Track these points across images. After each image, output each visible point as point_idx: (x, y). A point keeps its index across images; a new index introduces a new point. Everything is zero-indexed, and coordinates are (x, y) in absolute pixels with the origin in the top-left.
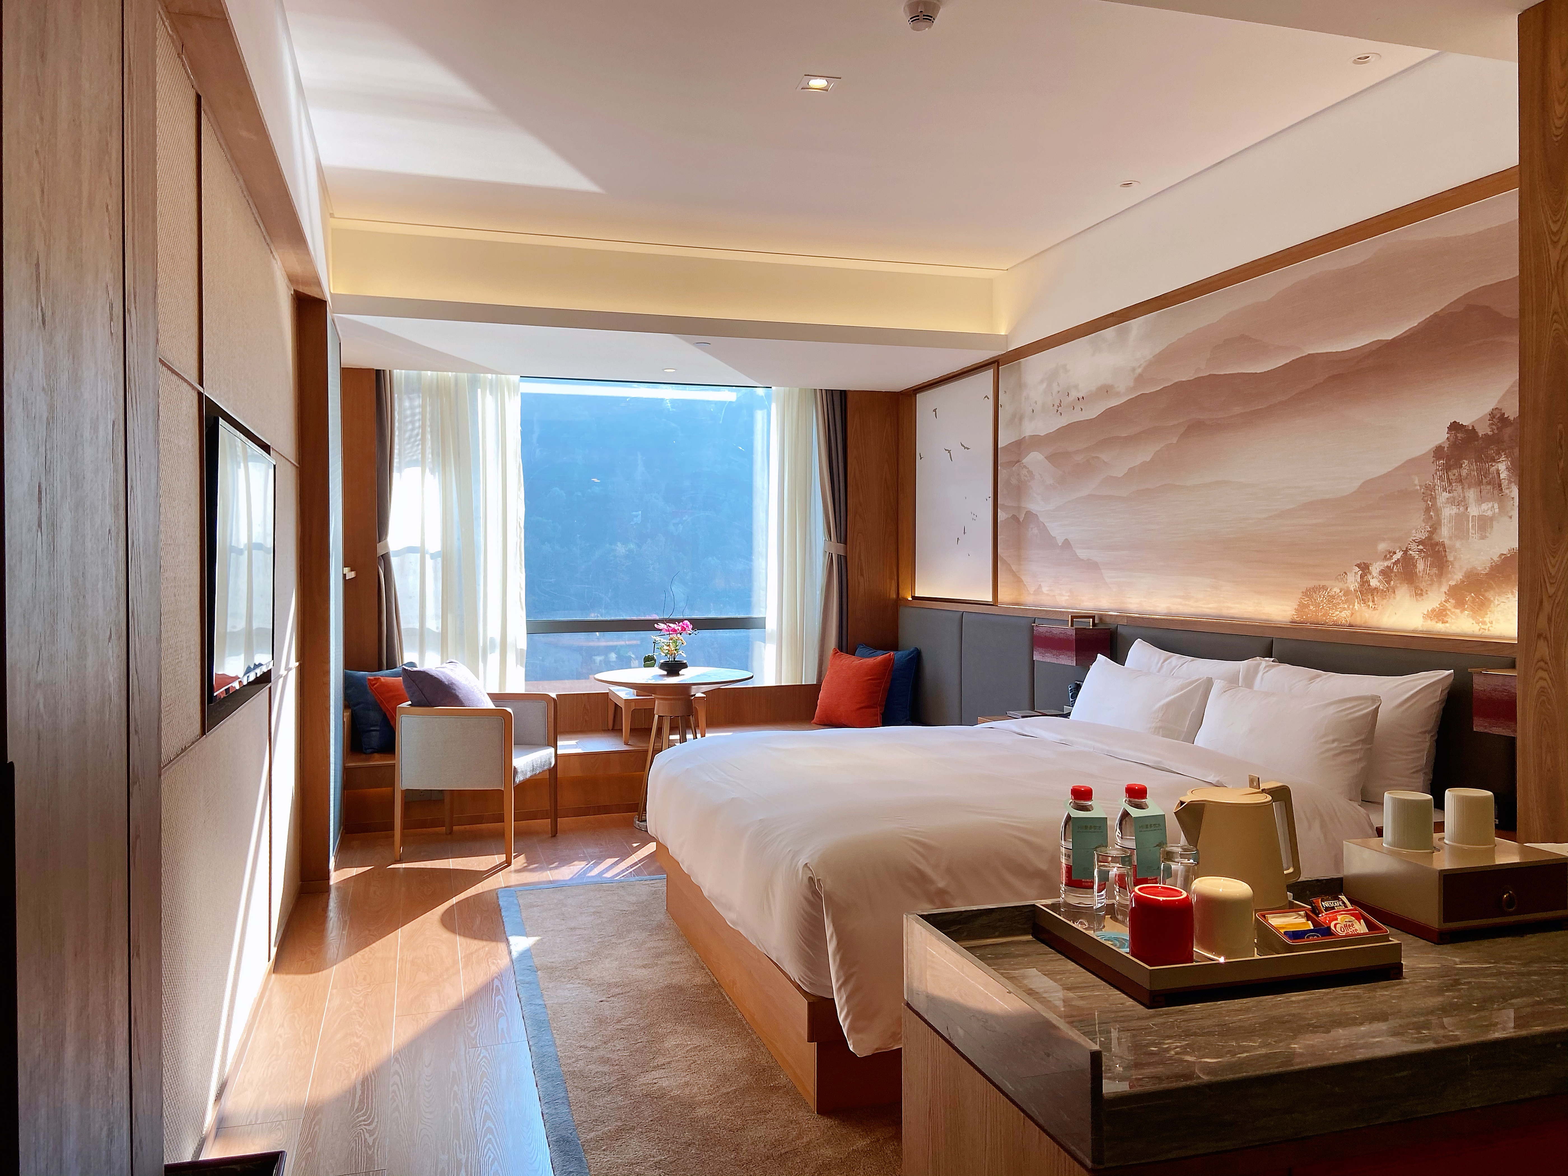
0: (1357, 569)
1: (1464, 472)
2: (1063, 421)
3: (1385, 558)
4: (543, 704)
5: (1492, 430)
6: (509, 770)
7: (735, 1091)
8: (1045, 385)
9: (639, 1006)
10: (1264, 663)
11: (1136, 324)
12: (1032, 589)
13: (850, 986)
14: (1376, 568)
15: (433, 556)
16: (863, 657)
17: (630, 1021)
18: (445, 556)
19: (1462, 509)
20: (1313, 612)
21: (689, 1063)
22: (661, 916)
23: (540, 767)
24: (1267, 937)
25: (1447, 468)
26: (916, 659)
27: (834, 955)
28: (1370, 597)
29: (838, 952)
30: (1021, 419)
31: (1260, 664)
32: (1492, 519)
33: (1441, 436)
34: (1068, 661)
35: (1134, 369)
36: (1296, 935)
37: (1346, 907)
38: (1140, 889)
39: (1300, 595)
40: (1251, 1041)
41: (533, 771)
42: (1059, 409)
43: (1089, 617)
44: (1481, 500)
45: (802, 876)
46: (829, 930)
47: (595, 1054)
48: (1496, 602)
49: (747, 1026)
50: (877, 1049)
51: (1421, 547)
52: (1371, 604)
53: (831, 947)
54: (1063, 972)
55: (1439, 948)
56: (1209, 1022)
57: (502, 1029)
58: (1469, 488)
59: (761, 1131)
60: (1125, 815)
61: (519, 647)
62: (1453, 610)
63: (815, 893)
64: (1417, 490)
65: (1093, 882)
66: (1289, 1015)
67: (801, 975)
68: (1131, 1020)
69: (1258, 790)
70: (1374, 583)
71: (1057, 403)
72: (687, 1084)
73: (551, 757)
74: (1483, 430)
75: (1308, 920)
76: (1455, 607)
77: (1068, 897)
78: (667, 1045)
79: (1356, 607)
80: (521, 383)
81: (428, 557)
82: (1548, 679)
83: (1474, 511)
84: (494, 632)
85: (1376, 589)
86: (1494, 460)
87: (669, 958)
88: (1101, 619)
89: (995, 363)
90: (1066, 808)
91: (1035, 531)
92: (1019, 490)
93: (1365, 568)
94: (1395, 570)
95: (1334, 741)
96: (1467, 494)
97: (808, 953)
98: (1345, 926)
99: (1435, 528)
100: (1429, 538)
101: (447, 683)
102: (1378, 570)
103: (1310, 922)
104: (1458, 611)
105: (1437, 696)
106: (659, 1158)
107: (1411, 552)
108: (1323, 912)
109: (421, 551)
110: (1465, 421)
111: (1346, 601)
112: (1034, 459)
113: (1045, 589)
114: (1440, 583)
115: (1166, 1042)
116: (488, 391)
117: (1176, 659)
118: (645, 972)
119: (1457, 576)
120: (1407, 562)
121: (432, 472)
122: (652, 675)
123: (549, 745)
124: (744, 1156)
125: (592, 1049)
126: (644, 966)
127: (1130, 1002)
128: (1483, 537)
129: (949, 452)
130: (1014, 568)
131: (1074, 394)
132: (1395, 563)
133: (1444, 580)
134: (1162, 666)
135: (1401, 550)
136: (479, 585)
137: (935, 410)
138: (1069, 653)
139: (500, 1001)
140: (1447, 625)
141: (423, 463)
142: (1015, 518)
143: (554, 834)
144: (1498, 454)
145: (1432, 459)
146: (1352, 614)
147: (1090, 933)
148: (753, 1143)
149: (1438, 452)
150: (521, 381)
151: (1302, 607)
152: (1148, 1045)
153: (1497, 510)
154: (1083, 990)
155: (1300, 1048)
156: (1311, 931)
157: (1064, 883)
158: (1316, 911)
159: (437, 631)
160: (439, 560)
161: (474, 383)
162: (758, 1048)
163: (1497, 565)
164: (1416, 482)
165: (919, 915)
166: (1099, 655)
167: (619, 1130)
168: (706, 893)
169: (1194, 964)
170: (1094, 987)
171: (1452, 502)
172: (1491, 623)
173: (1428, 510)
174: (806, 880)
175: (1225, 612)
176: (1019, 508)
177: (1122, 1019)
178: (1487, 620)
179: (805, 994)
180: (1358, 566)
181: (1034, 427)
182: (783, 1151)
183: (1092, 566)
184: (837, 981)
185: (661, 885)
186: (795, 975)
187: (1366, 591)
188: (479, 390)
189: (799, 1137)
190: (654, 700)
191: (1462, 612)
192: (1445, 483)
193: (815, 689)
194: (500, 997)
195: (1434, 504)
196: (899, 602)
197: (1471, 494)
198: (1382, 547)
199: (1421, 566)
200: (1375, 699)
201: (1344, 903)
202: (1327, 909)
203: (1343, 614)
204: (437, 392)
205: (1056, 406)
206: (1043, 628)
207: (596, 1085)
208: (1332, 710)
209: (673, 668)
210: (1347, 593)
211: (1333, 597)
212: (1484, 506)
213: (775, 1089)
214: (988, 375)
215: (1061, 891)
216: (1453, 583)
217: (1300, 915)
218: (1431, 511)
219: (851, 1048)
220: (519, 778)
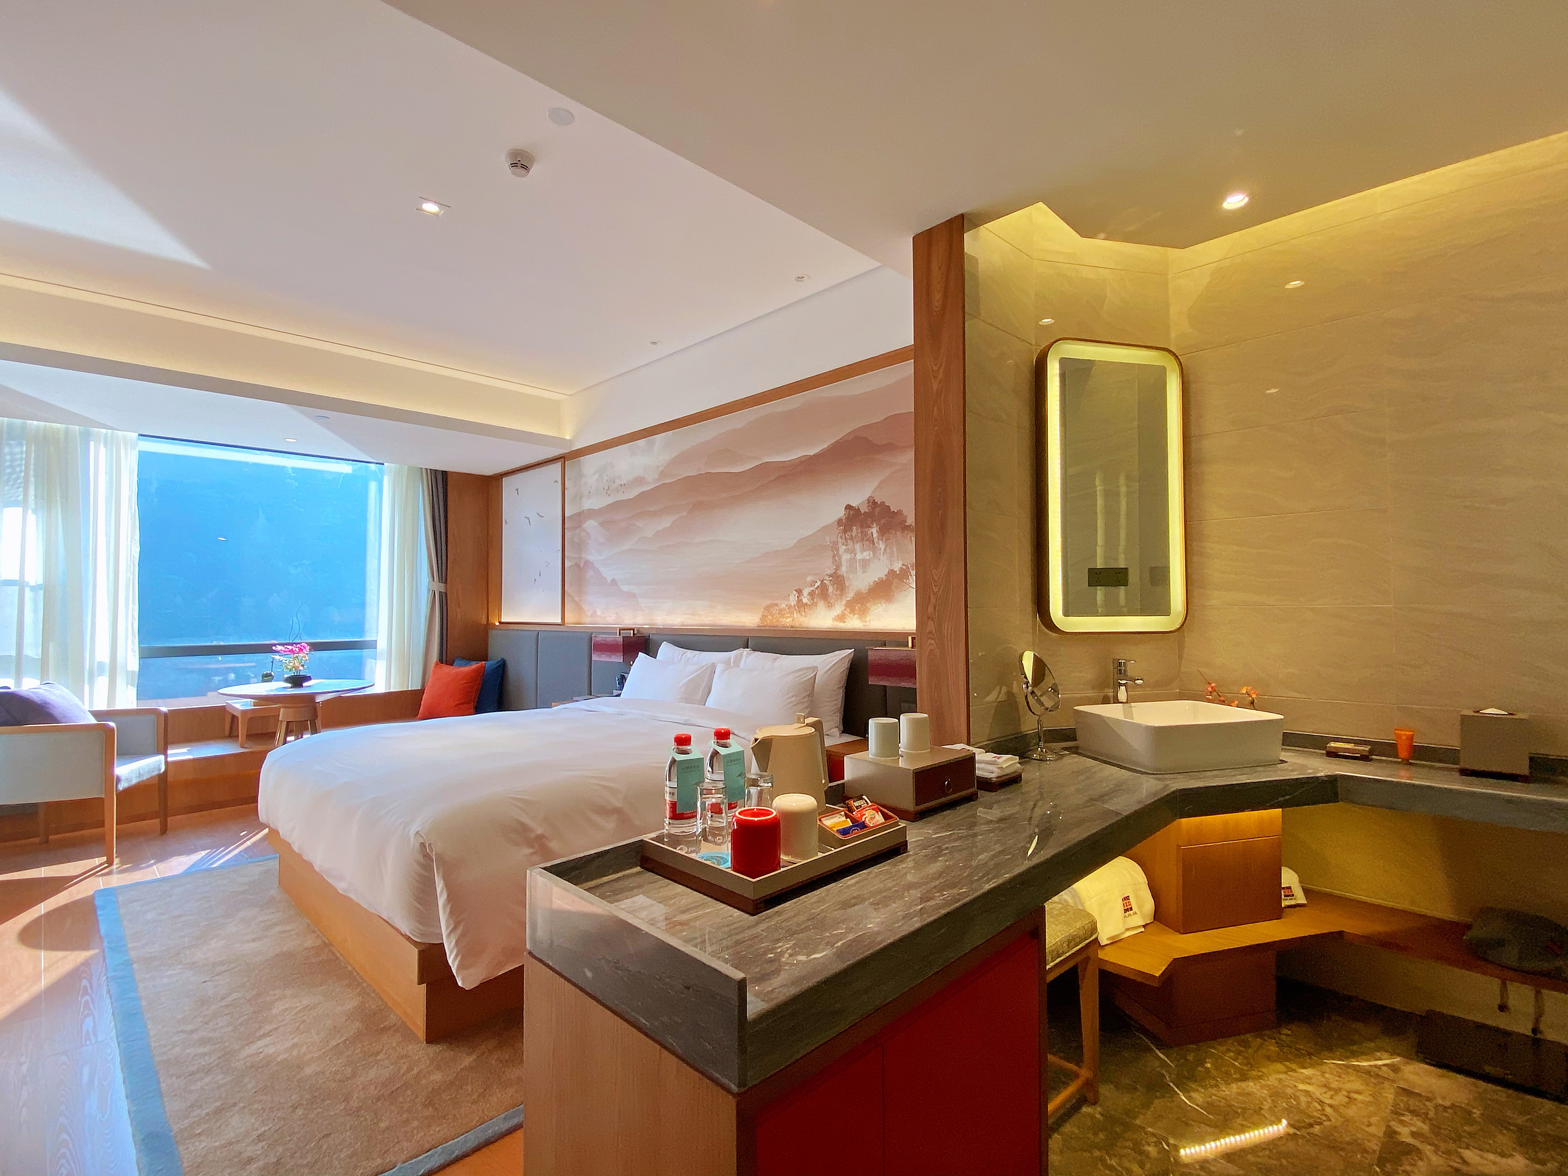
0: (795, 592)
1: (854, 534)
2: (610, 500)
3: (811, 586)
4: (153, 717)
5: (869, 510)
6: (110, 779)
7: (345, 1042)
8: (597, 476)
9: (245, 979)
10: (746, 651)
11: (658, 437)
12: (589, 613)
13: (459, 931)
14: (806, 592)
15: (33, 589)
16: (461, 666)
17: (235, 995)
18: (47, 589)
19: (853, 555)
20: (770, 619)
21: (297, 1024)
22: (274, 891)
23: (149, 772)
24: (825, 837)
25: (845, 531)
26: (502, 666)
27: (444, 907)
28: (803, 609)
29: (449, 902)
30: (581, 498)
31: (742, 653)
32: (869, 560)
33: (841, 513)
34: (618, 659)
35: (658, 467)
36: (845, 832)
37: (868, 804)
38: (740, 813)
39: (762, 610)
40: (838, 929)
41: (139, 776)
42: (608, 491)
43: (631, 629)
44: (863, 550)
45: (414, 843)
46: (440, 885)
47: (195, 1036)
48: (872, 609)
49: (358, 977)
50: (484, 979)
51: (831, 578)
52: (803, 613)
53: (441, 901)
54: (674, 897)
55: (916, 824)
56: (802, 918)
57: (87, 1031)
58: (857, 543)
59: (372, 1073)
60: (715, 753)
61: (130, 669)
62: (849, 615)
63: (427, 856)
64: (828, 545)
65: (696, 812)
66: (854, 898)
67: (412, 930)
68: (743, 931)
69: (803, 725)
70: (805, 600)
71: (606, 488)
72: (295, 1046)
73: (161, 763)
74: (864, 509)
75: (846, 818)
76: (850, 613)
77: (669, 827)
78: (275, 1011)
79: (795, 616)
80: (139, 442)
81: (27, 590)
82: (935, 644)
83: (859, 556)
84: (102, 655)
85: (806, 604)
86: (870, 527)
87: (279, 928)
88: (638, 631)
89: (562, 459)
90: (670, 752)
91: (592, 573)
92: (580, 546)
93: (800, 592)
94: (817, 592)
95: (793, 696)
96: (855, 547)
97: (419, 909)
98: (871, 818)
99: (838, 567)
100: (835, 573)
101: (39, 702)
102: (807, 592)
103: (848, 819)
104: (851, 615)
105: (846, 665)
106: (263, 1129)
107: (825, 581)
108: (855, 811)
109: (21, 585)
110: (854, 504)
111: (789, 613)
112: (591, 525)
113: (599, 613)
114: (841, 599)
115: (777, 946)
116: (102, 445)
117: (690, 653)
118: (253, 945)
119: (850, 595)
120: (823, 588)
121: (35, 511)
122: (277, 687)
123: (158, 753)
124: (354, 1104)
125: (192, 1032)
126: (253, 940)
127: (737, 913)
128: (864, 572)
129: (528, 519)
130: (577, 599)
131: (618, 482)
132: (816, 588)
133: (843, 597)
134: (681, 659)
135: (819, 580)
136: (87, 616)
137: (517, 490)
138: (618, 654)
139: (87, 1002)
140: (846, 624)
141: (24, 504)
142: (577, 565)
143: (164, 831)
144: (872, 523)
145: (836, 526)
146: (793, 620)
147: (693, 856)
148: (363, 1089)
149: (840, 522)
150: (139, 439)
151: (764, 617)
152: (765, 953)
153: (872, 556)
154: (696, 910)
155: (875, 927)
156: (850, 827)
157: (668, 817)
158: (851, 810)
159: (37, 657)
160: (41, 593)
161: (86, 437)
162: (369, 995)
163: (872, 588)
164: (828, 539)
165: (542, 868)
166: (640, 653)
167: (218, 1111)
168: (317, 868)
169: (782, 869)
170: (703, 905)
171: (847, 551)
172: (870, 621)
173: (834, 556)
174: (417, 845)
175: (718, 622)
176: (580, 558)
177: (736, 931)
178: (867, 620)
179: (415, 943)
180: (796, 591)
181: (588, 504)
182: (394, 1089)
183: (631, 596)
184: (447, 928)
185: (274, 865)
186: (405, 929)
187: (800, 605)
188: (92, 444)
189: (409, 1069)
190: (279, 709)
191: (854, 615)
192: (844, 541)
193: (421, 692)
194: (87, 998)
195: (838, 553)
196: (488, 626)
197: (858, 546)
198: (809, 579)
199: (831, 589)
200: (815, 668)
201: (866, 801)
202: (857, 807)
203: (788, 620)
204: (44, 440)
205: (605, 490)
206: (600, 638)
207: (194, 1068)
208: (791, 677)
209: (297, 681)
210: (790, 607)
211: (782, 610)
212: (865, 554)
213: (385, 1029)
214: (558, 466)
215: (665, 824)
216: (848, 599)
217: (841, 815)
218: (836, 557)
219: (460, 984)
220: (121, 787)
